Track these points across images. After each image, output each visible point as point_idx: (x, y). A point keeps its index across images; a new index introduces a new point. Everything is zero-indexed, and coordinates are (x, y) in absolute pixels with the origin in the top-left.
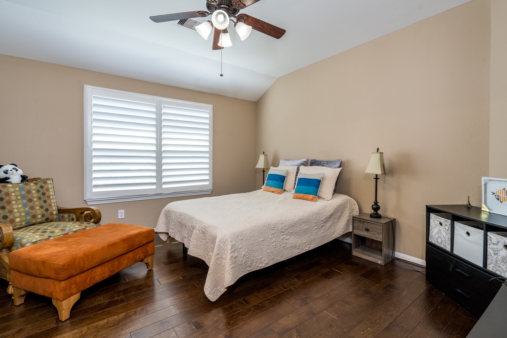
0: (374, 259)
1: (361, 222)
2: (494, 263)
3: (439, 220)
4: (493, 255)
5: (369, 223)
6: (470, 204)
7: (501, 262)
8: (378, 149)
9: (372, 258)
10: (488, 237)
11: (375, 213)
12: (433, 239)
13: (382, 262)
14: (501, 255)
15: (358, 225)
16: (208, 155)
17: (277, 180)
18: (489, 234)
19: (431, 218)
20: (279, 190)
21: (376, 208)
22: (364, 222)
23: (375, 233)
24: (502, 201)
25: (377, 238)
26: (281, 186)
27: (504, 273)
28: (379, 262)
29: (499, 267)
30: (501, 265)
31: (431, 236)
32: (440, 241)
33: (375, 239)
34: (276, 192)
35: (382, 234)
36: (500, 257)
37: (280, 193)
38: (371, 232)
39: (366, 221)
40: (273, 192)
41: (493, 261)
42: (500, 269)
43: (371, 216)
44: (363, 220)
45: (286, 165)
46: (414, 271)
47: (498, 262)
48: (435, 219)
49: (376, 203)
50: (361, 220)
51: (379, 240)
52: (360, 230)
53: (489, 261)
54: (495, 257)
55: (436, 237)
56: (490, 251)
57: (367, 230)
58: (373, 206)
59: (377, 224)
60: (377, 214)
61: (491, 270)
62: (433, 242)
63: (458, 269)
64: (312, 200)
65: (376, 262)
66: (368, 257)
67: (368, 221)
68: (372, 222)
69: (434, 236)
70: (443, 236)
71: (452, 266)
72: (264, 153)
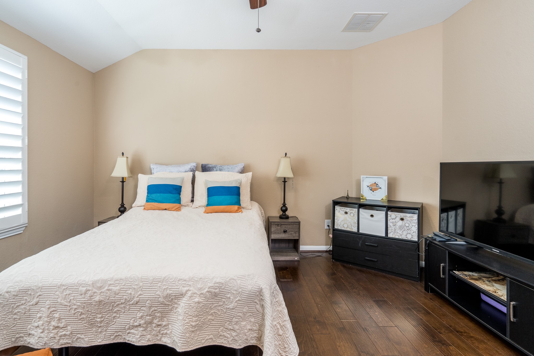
0: (292, 257)
1: (279, 225)
2: (394, 231)
3: (345, 210)
4: (392, 226)
5: (286, 224)
6: (348, 196)
7: (398, 229)
8: (286, 154)
9: (290, 257)
10: (388, 215)
11: (284, 214)
12: (339, 226)
13: (298, 258)
14: (398, 225)
15: (275, 229)
16: (19, 155)
17: (170, 193)
18: (389, 213)
19: (335, 209)
20: (177, 205)
21: (284, 209)
22: (281, 225)
23: (292, 233)
24: (373, 191)
25: (294, 237)
26: (177, 200)
27: (401, 236)
28: (296, 259)
29: (397, 233)
30: (399, 232)
31: (337, 224)
32: (346, 226)
33: (292, 239)
34: (172, 208)
35: (298, 232)
36: (397, 227)
37: (178, 209)
38: (288, 233)
39: (284, 223)
40: (166, 209)
41: (392, 230)
42: (398, 234)
43: (281, 217)
44: (280, 223)
45: (169, 171)
46: (317, 256)
47: (396, 230)
48: (340, 210)
49: (284, 205)
50: (279, 223)
51: (296, 239)
52: (278, 233)
53: (389, 231)
54: (394, 227)
55: (342, 224)
56: (389, 224)
57: (285, 232)
58: (281, 208)
59: (294, 224)
60: (285, 215)
61: (391, 237)
62: (340, 228)
63: (367, 243)
64: (236, 211)
65: (293, 260)
66: (286, 258)
67: (285, 223)
68: (290, 223)
69: (340, 224)
70: (348, 222)
71: (361, 242)
72: (123, 154)
